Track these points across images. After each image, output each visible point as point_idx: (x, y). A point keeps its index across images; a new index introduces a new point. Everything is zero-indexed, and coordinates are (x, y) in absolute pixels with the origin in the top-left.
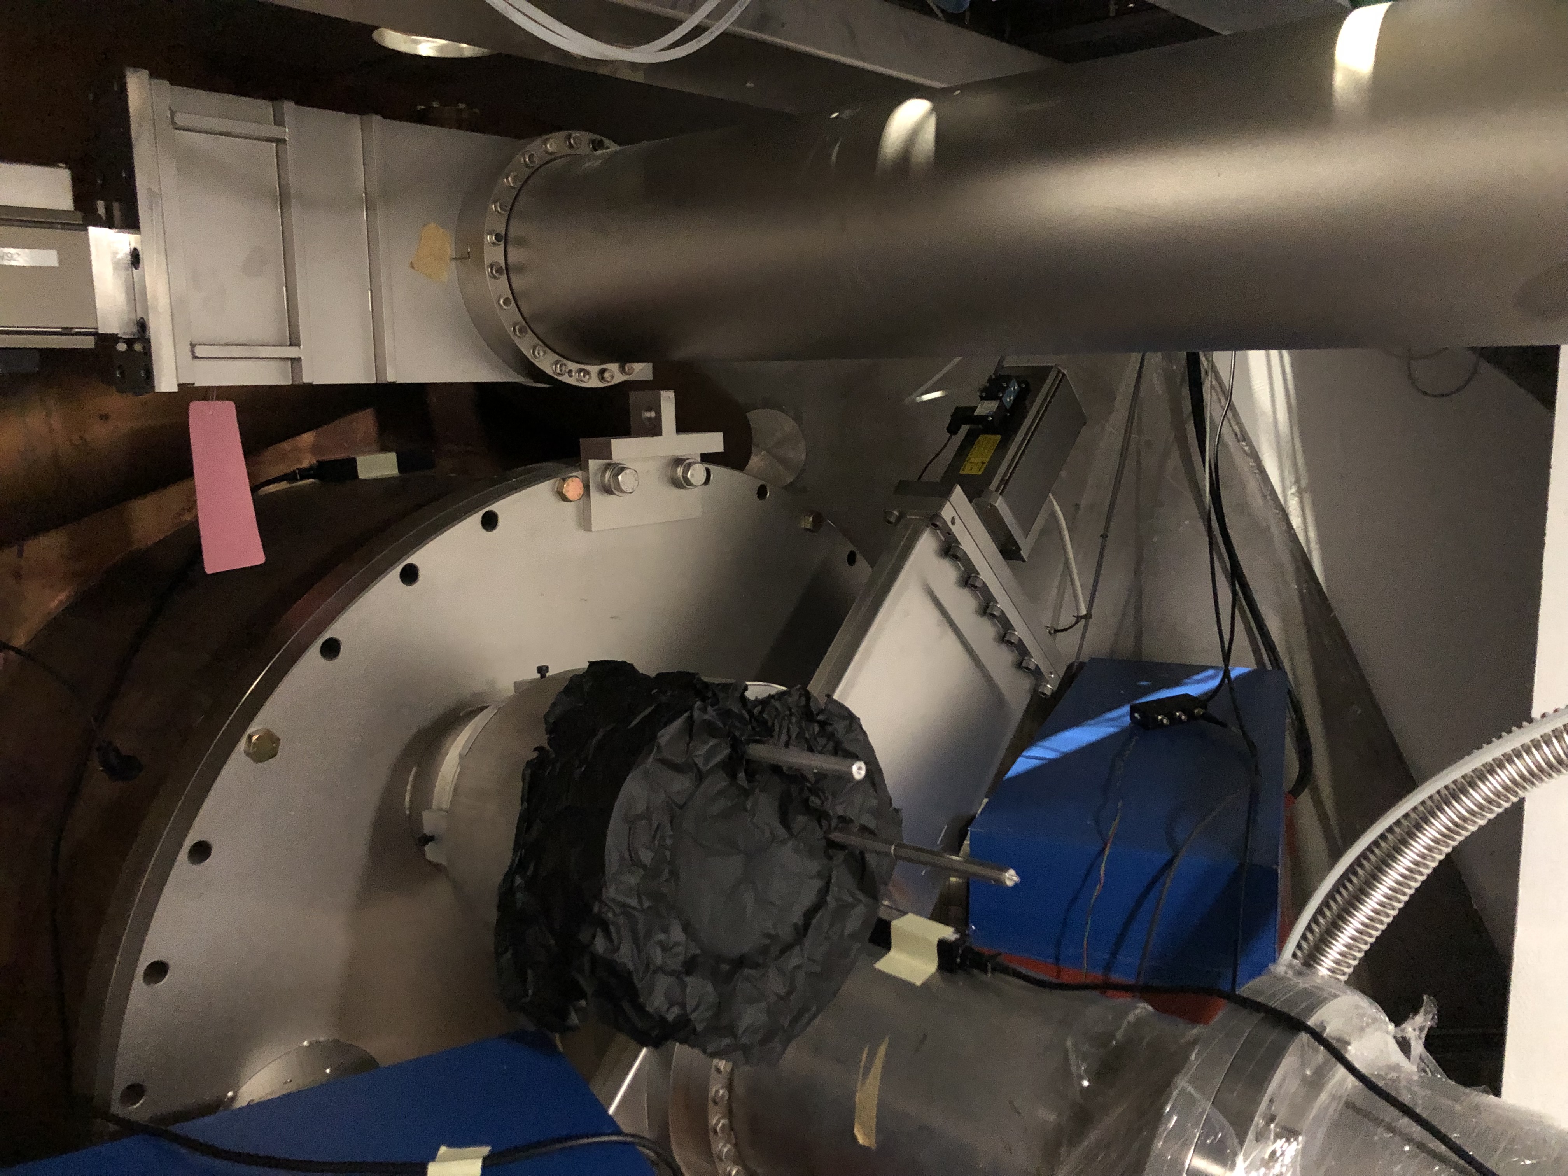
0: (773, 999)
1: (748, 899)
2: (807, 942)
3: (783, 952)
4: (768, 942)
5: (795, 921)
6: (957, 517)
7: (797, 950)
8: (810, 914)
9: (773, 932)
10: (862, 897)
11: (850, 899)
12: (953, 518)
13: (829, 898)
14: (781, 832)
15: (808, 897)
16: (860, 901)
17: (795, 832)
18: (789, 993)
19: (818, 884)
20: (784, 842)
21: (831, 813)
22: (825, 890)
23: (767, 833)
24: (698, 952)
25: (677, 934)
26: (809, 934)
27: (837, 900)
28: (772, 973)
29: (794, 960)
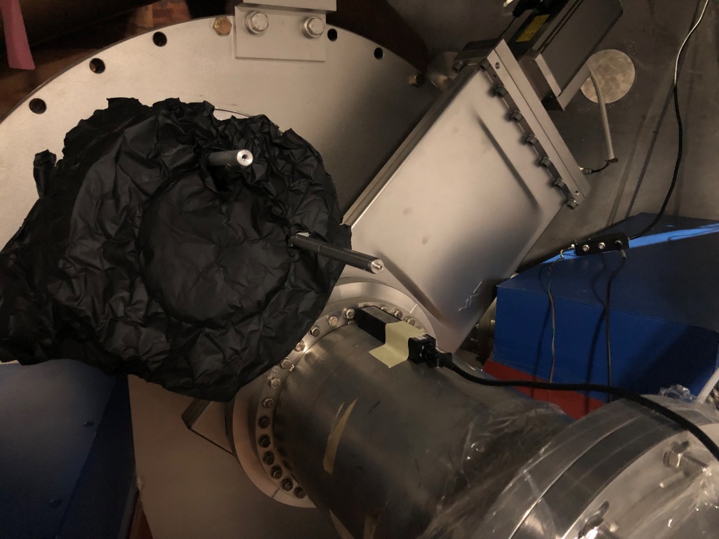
0: (229, 352)
1: (219, 277)
2: (266, 314)
3: (244, 319)
4: (232, 311)
5: (258, 299)
6: (500, 62)
7: (256, 319)
8: (270, 295)
9: (239, 305)
10: (313, 285)
11: (303, 286)
12: (497, 64)
13: (287, 284)
14: (253, 234)
15: (270, 282)
16: (313, 289)
17: (264, 234)
18: (244, 349)
19: (279, 274)
20: (254, 242)
21: (291, 220)
22: (283, 280)
23: (240, 234)
24: (160, 310)
25: (141, 294)
26: (268, 308)
27: (292, 286)
28: (231, 333)
29: (254, 325)
